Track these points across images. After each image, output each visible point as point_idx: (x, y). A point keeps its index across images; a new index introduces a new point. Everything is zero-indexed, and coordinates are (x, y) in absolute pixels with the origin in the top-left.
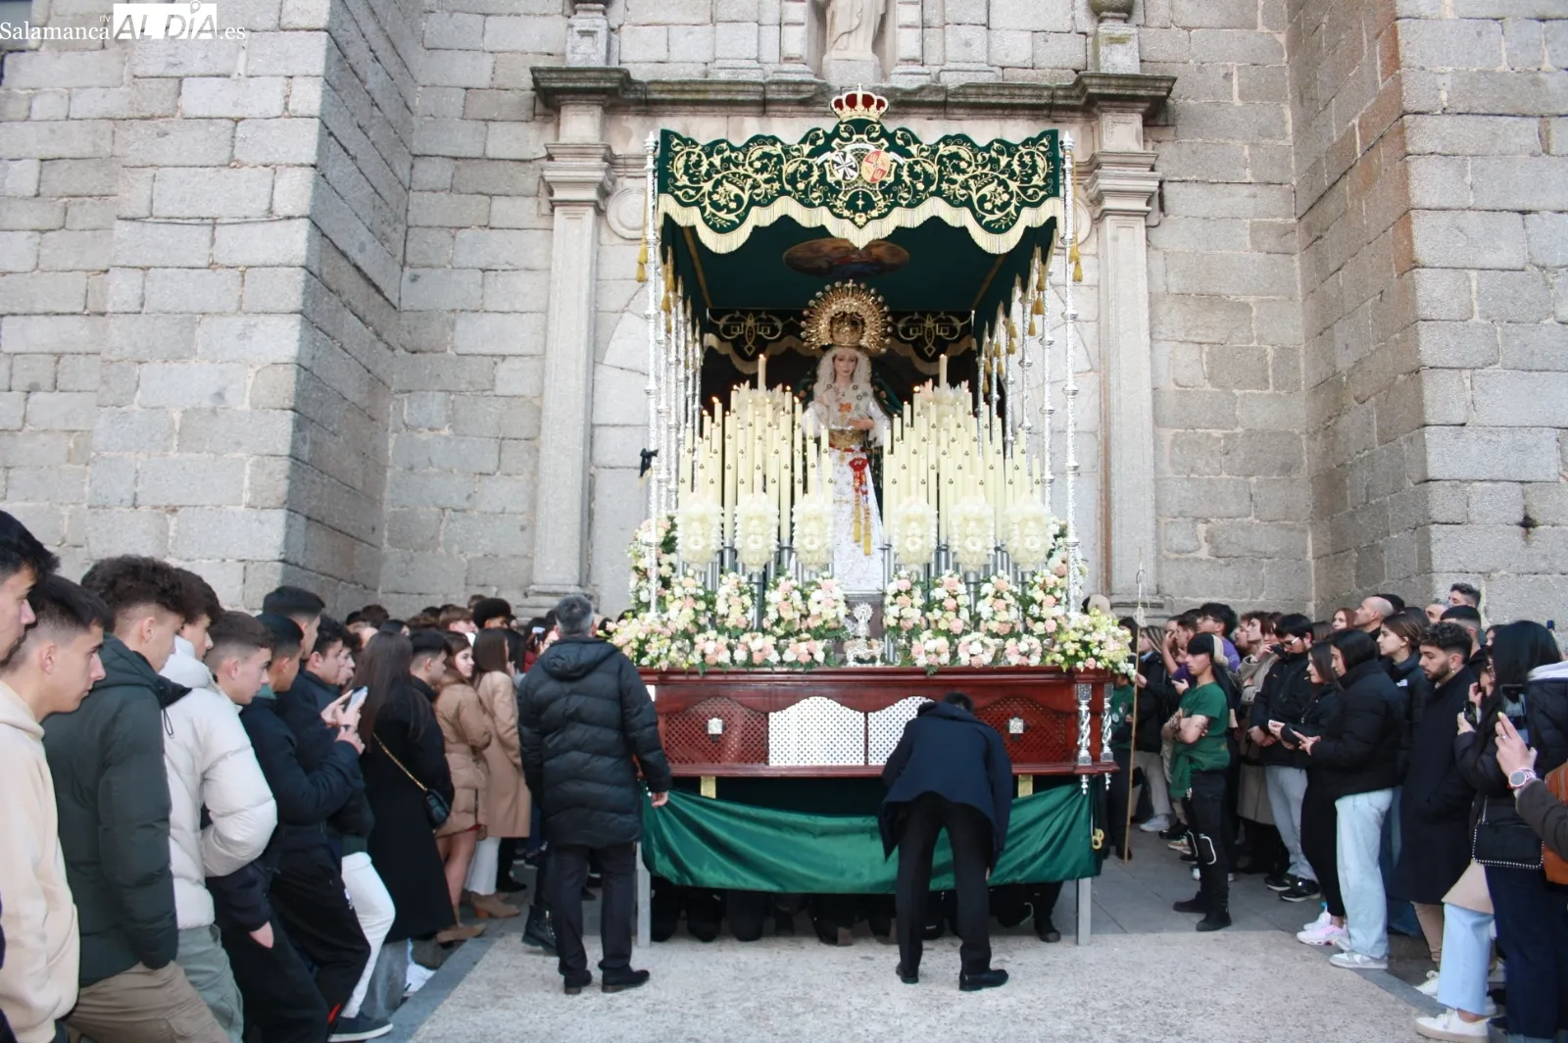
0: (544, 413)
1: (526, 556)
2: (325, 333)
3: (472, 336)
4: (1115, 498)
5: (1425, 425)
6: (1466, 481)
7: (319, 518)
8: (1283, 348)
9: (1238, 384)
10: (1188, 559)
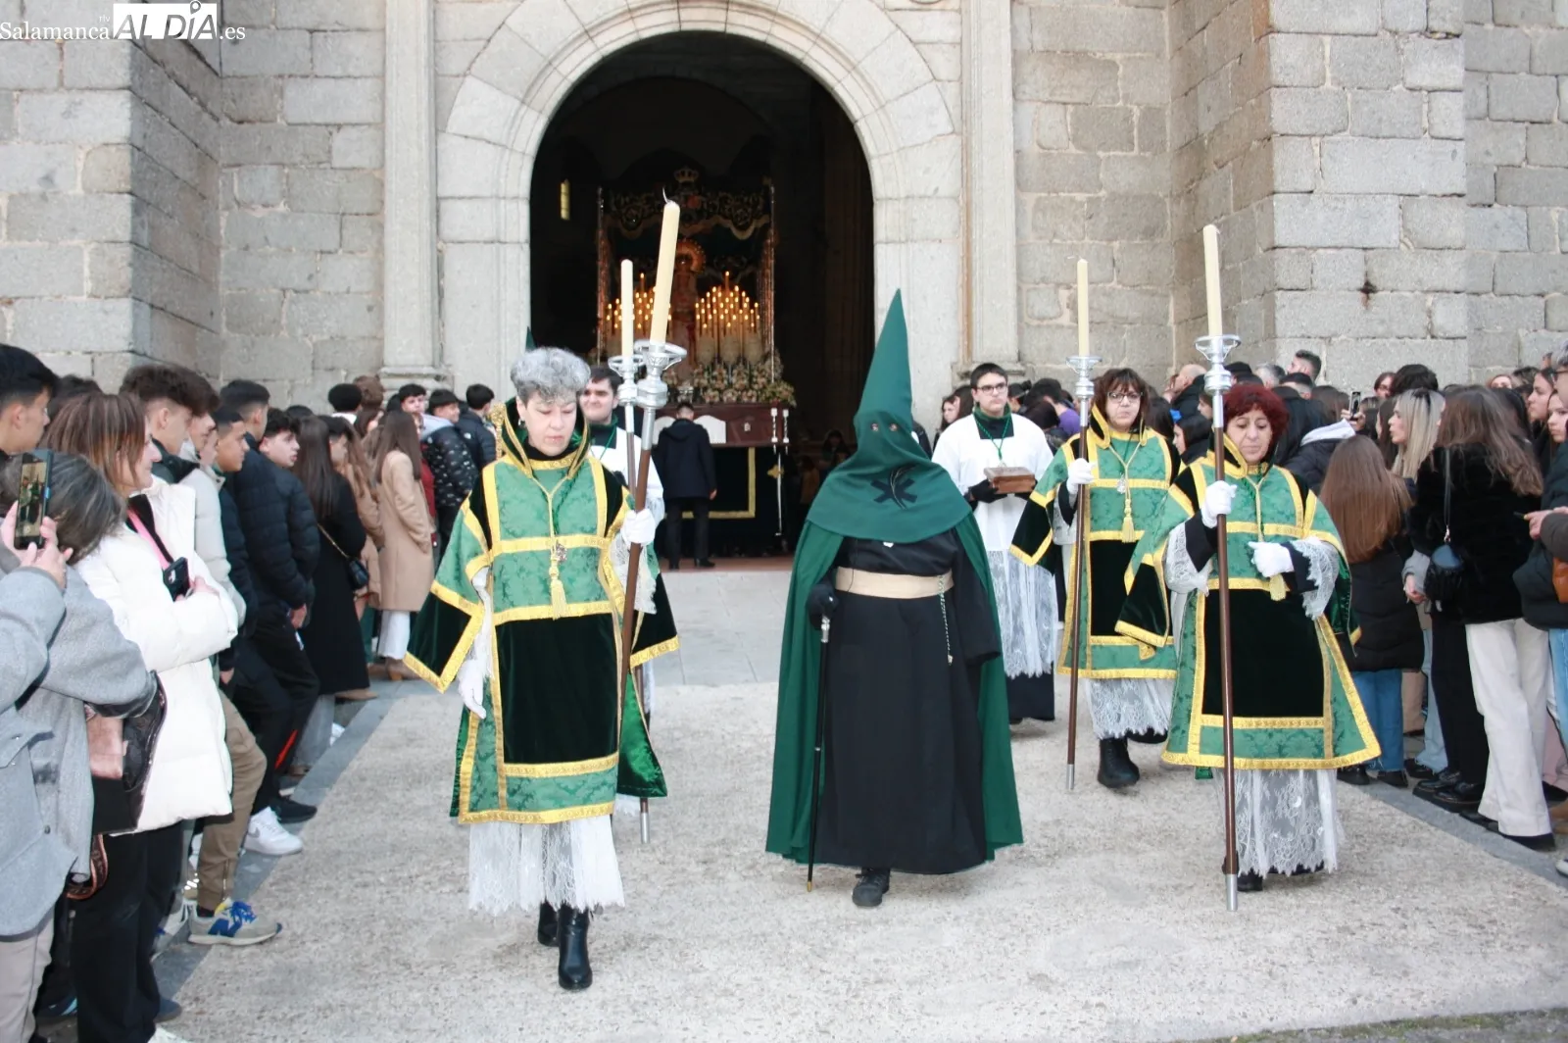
0: (387, 186)
1: (374, 338)
2: (152, 107)
3: (303, 103)
4: (976, 265)
5: (1274, 193)
6: (1311, 248)
7: (161, 305)
8: (1149, 109)
9: (1103, 146)
10: (1049, 326)
